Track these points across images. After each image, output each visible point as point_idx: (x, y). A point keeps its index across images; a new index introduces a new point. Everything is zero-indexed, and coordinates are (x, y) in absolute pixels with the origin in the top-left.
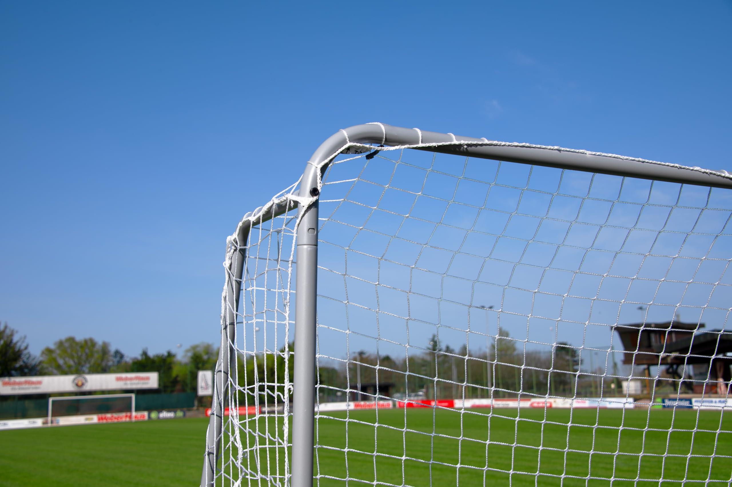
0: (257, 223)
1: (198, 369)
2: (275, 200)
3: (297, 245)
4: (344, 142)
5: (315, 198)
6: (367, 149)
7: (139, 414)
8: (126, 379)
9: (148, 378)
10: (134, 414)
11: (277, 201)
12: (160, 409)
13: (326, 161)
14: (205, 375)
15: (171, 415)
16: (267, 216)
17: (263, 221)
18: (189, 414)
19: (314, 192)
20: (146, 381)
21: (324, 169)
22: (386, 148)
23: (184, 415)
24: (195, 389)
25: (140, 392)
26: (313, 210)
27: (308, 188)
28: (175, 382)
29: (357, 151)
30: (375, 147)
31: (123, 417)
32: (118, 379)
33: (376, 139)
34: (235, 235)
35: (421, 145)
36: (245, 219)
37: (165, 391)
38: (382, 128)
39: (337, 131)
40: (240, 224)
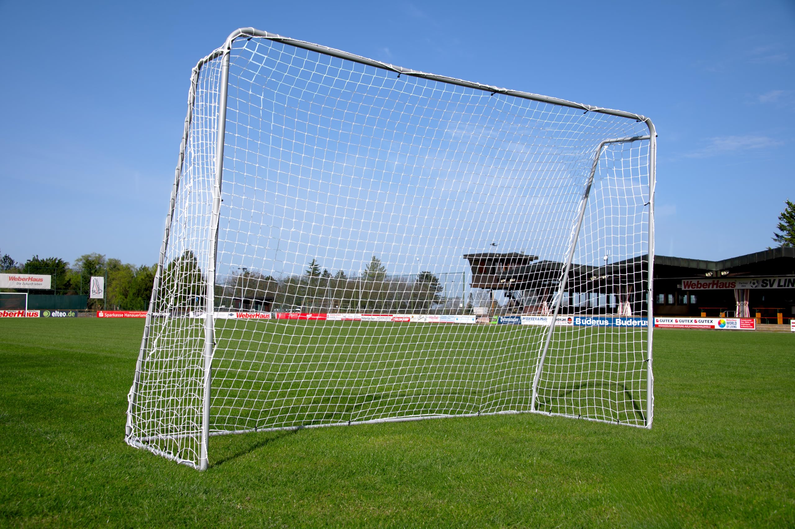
0: (206, 62)
1: (91, 274)
2: (214, 52)
3: (222, 66)
4: (240, 33)
5: (229, 51)
6: (249, 36)
7: (32, 312)
8: (19, 279)
9: (41, 280)
10: (27, 311)
11: (215, 52)
12: (53, 308)
13: (233, 38)
14: (97, 281)
15: (63, 314)
16: (211, 59)
17: (209, 61)
18: (80, 314)
19: (229, 48)
20: (39, 282)
21: (232, 41)
22: (254, 37)
23: (76, 315)
24: (87, 293)
25: (33, 292)
26: (228, 54)
27: (227, 47)
28: (68, 285)
29: (244, 37)
30: (251, 36)
31: (15, 314)
32: (11, 279)
33: (251, 33)
34: (197, 67)
35: (266, 37)
36: (201, 60)
37: (57, 292)
38: (253, 30)
39: (237, 29)
40: (199, 62)
